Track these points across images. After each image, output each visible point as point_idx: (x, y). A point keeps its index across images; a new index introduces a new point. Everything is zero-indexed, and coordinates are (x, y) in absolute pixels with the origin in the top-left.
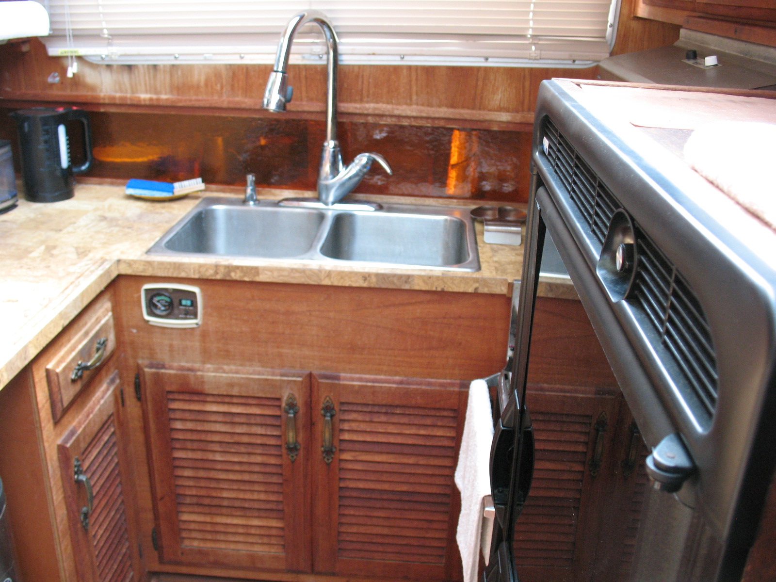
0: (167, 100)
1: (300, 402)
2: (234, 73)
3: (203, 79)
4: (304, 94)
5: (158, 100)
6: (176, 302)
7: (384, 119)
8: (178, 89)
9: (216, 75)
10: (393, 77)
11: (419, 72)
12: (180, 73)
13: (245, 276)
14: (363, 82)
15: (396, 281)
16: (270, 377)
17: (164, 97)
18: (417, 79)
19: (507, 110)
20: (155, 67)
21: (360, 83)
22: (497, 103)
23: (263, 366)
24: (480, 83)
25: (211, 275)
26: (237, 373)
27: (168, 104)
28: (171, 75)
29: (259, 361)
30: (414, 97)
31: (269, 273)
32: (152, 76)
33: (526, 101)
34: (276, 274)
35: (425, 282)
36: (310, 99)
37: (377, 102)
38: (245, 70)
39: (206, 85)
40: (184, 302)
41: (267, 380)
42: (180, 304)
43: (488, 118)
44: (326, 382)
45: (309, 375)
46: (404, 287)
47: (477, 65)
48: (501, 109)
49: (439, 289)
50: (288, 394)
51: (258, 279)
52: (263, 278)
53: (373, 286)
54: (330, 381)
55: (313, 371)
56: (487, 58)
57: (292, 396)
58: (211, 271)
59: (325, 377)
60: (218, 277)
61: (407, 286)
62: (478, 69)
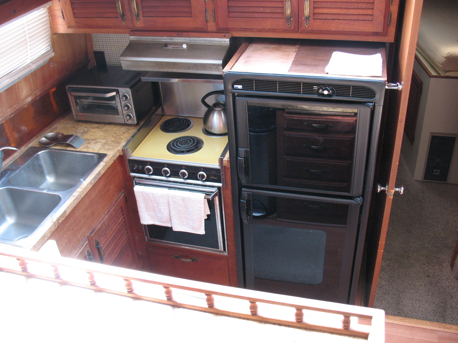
1: (90, 251)
13: (63, 218)
15: (98, 176)
16: (80, 251)
19: (28, 96)
22: (24, 95)
24: (17, 90)
25: (54, 228)
33: (33, 88)
34: (70, 207)
43: (24, 103)
44: (93, 234)
45: (88, 237)
46: (100, 177)
47: (14, 83)
48: (27, 97)
49: (107, 169)
50: (86, 252)
51: (67, 215)
52: (68, 213)
53: (93, 184)
54: (94, 233)
55: (88, 234)
56: (19, 78)
57: (88, 251)
58: (54, 227)
59: (92, 233)
60: (56, 227)
61: (100, 176)
62: (15, 85)
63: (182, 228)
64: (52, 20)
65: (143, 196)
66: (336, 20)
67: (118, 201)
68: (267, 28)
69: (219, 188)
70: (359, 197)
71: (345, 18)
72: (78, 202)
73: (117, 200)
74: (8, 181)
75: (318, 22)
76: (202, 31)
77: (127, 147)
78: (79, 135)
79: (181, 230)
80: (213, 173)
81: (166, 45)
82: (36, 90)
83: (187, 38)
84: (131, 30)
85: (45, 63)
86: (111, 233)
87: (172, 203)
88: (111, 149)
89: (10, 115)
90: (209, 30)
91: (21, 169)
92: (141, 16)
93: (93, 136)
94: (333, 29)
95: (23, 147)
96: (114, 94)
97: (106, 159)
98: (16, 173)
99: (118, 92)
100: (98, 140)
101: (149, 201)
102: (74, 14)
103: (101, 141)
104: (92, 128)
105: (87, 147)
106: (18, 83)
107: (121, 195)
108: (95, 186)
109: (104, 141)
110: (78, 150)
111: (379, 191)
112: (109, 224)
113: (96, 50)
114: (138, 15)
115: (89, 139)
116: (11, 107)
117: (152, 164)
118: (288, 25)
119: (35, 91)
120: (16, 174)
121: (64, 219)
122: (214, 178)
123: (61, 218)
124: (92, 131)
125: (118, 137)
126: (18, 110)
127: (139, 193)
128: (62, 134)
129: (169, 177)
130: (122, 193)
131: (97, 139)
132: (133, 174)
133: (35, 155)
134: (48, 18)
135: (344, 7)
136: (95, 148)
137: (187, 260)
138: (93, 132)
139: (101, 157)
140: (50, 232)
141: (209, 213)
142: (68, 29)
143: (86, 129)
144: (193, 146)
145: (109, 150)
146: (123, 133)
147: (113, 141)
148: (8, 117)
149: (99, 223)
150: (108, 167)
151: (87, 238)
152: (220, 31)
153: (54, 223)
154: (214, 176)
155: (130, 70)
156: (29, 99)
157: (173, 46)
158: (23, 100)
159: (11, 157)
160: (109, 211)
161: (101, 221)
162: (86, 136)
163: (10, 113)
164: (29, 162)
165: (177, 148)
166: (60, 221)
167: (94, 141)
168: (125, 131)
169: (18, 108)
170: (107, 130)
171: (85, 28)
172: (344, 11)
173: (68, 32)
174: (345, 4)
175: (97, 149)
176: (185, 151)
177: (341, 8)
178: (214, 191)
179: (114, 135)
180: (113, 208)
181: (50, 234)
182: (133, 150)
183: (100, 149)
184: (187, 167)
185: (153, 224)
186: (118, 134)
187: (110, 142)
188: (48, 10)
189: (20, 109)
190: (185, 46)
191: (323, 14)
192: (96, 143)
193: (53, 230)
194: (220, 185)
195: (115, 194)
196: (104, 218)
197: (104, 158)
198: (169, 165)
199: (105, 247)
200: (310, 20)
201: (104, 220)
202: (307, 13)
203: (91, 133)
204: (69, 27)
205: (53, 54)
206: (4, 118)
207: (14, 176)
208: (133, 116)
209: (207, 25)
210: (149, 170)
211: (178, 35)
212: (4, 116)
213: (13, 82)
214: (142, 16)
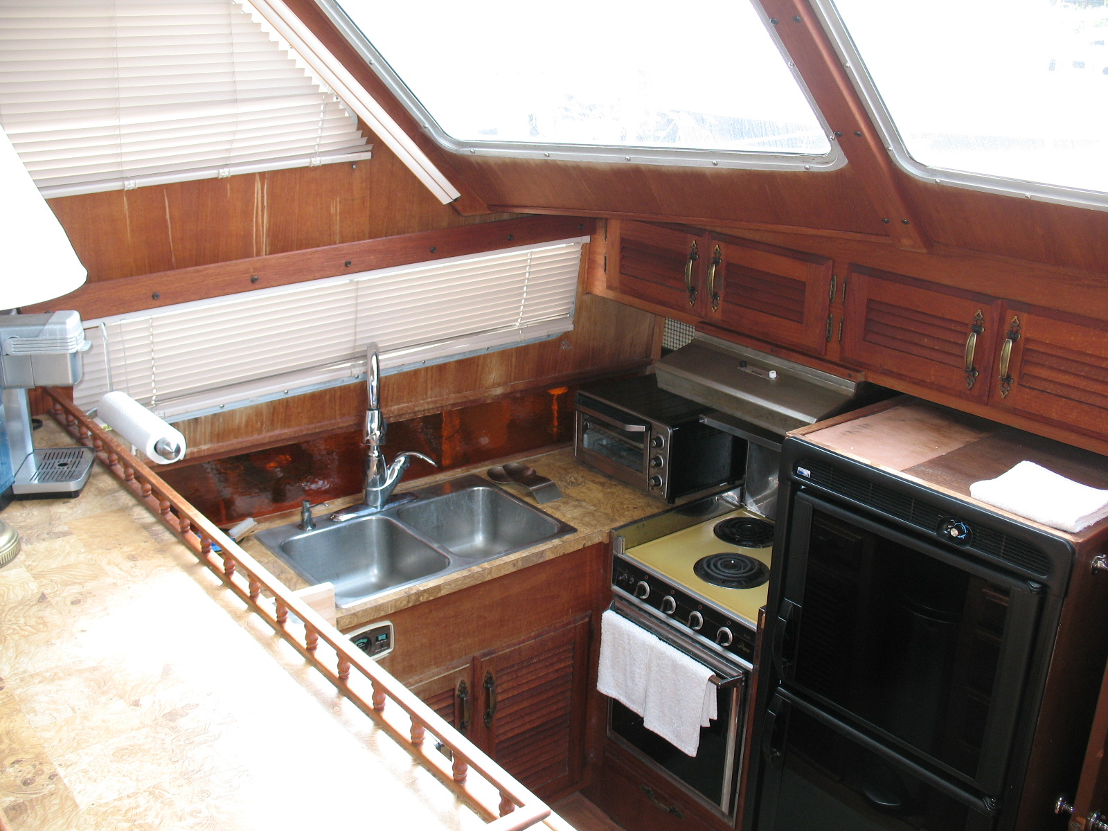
0: (208, 449)
1: (468, 685)
2: (274, 409)
3: (244, 420)
4: (338, 412)
5: (199, 452)
6: (373, 639)
7: (404, 416)
8: (219, 436)
9: (257, 415)
10: (413, 380)
11: (434, 371)
12: (221, 420)
13: (430, 596)
14: (388, 390)
15: (534, 559)
16: (446, 674)
17: (204, 447)
18: (432, 377)
19: (499, 385)
20: (196, 419)
21: (386, 391)
22: (492, 380)
23: (437, 667)
24: (480, 368)
25: (405, 606)
26: (421, 681)
27: (210, 453)
28: (212, 425)
29: (435, 664)
30: (429, 392)
31: (449, 587)
32: (192, 430)
33: (513, 374)
34: (453, 585)
35: (553, 552)
36: (343, 415)
37: (399, 404)
38: (285, 404)
39: (247, 425)
40: (380, 638)
41: (445, 676)
42: (377, 640)
43: (486, 395)
44: (487, 658)
45: (474, 659)
46: (539, 562)
47: (478, 354)
48: (495, 385)
49: (562, 554)
50: (460, 682)
51: (440, 595)
52: (444, 592)
53: (519, 569)
54: (489, 657)
55: (477, 654)
56: (488, 348)
57: (463, 682)
58: (405, 603)
59: (484, 655)
60: (410, 605)
61: (541, 561)
62: (479, 357)
63: (659, 728)
64: (588, 268)
65: (614, 634)
66: (1064, 397)
67: (570, 627)
68: (928, 381)
69: (746, 672)
70: (990, 797)
71: (1083, 399)
72: (473, 583)
73: (569, 623)
74: (398, 511)
75: (1027, 394)
76: (813, 356)
77: (621, 532)
78: (560, 484)
79: (656, 731)
80: (745, 638)
81: (744, 363)
82: (518, 381)
83: (786, 363)
84: (700, 320)
85: (549, 339)
86: (529, 679)
87: (655, 668)
88: (592, 525)
89: (454, 405)
90: (828, 357)
91: (432, 502)
92: (720, 299)
93: (582, 494)
94: (1054, 416)
95: (459, 470)
96: (642, 428)
97: (568, 537)
98: (420, 503)
99: (649, 427)
100: (584, 504)
101: (620, 649)
102: (622, 266)
103: (588, 506)
104: (593, 481)
105: (557, 509)
106: (485, 356)
107: (582, 619)
108: (522, 573)
109: (593, 508)
110: (540, 507)
111: (1057, 811)
112: (531, 658)
113: (666, 346)
114: (715, 295)
115: (571, 497)
116: (458, 392)
117: (653, 580)
118: (969, 384)
119: (515, 380)
120: (420, 507)
121: (431, 598)
122: (744, 649)
123: (425, 594)
124: (588, 485)
125: (621, 512)
126: (471, 401)
127: (608, 624)
128: (534, 472)
129: (672, 616)
130: (586, 617)
131: (584, 501)
132: (616, 588)
133: (470, 490)
134: (578, 262)
135: (1083, 374)
136: (568, 514)
137: (661, 804)
138: (588, 488)
139: (565, 529)
140: (396, 606)
141: (716, 718)
142: (608, 290)
143: (581, 480)
144: (743, 577)
145: (586, 525)
146: (634, 508)
147: (606, 514)
148: (449, 408)
149: (509, 646)
150: (566, 553)
151: (471, 658)
152: (846, 366)
153: (409, 596)
154: (746, 646)
155: (668, 390)
156: (499, 391)
157: (755, 369)
158: (486, 388)
159: (430, 477)
160: (539, 635)
161: (514, 645)
162: (572, 491)
163: (452, 402)
164: (452, 496)
165: (712, 570)
166: (422, 599)
167: (576, 503)
168: (641, 507)
169: (471, 398)
170: (613, 493)
171: (633, 296)
172: (1082, 384)
173: (606, 296)
174: (1087, 368)
175: (569, 516)
176: (721, 579)
177: (1079, 376)
178: (735, 674)
179: (617, 505)
180: (552, 634)
181: (393, 611)
182: (635, 545)
183: (574, 518)
184: (708, 611)
185: (617, 698)
186: (625, 507)
187: (600, 514)
188: (582, 248)
189: (475, 401)
190: (773, 375)
191: (1040, 378)
192: (576, 507)
193: (402, 605)
194: (750, 666)
195: (568, 609)
196: (523, 642)
197: (565, 535)
198: (679, 595)
199: (505, 696)
200: (1012, 386)
201: (521, 645)
202: (1004, 367)
203: (584, 490)
204: (609, 287)
205: (570, 327)
206: (438, 405)
207: (414, 508)
208: (664, 484)
209: (826, 346)
210: (643, 590)
211: (772, 350)
212: (440, 402)
213: (475, 351)
214: (722, 298)
